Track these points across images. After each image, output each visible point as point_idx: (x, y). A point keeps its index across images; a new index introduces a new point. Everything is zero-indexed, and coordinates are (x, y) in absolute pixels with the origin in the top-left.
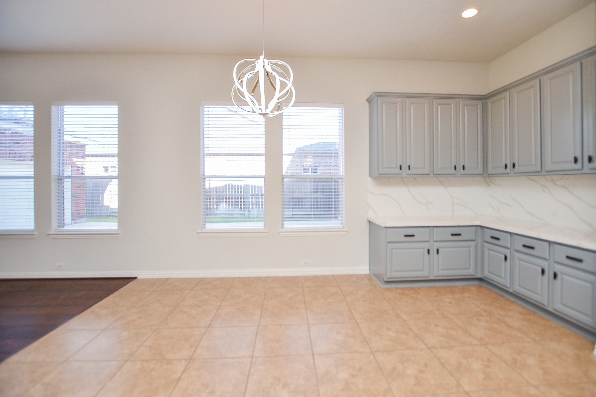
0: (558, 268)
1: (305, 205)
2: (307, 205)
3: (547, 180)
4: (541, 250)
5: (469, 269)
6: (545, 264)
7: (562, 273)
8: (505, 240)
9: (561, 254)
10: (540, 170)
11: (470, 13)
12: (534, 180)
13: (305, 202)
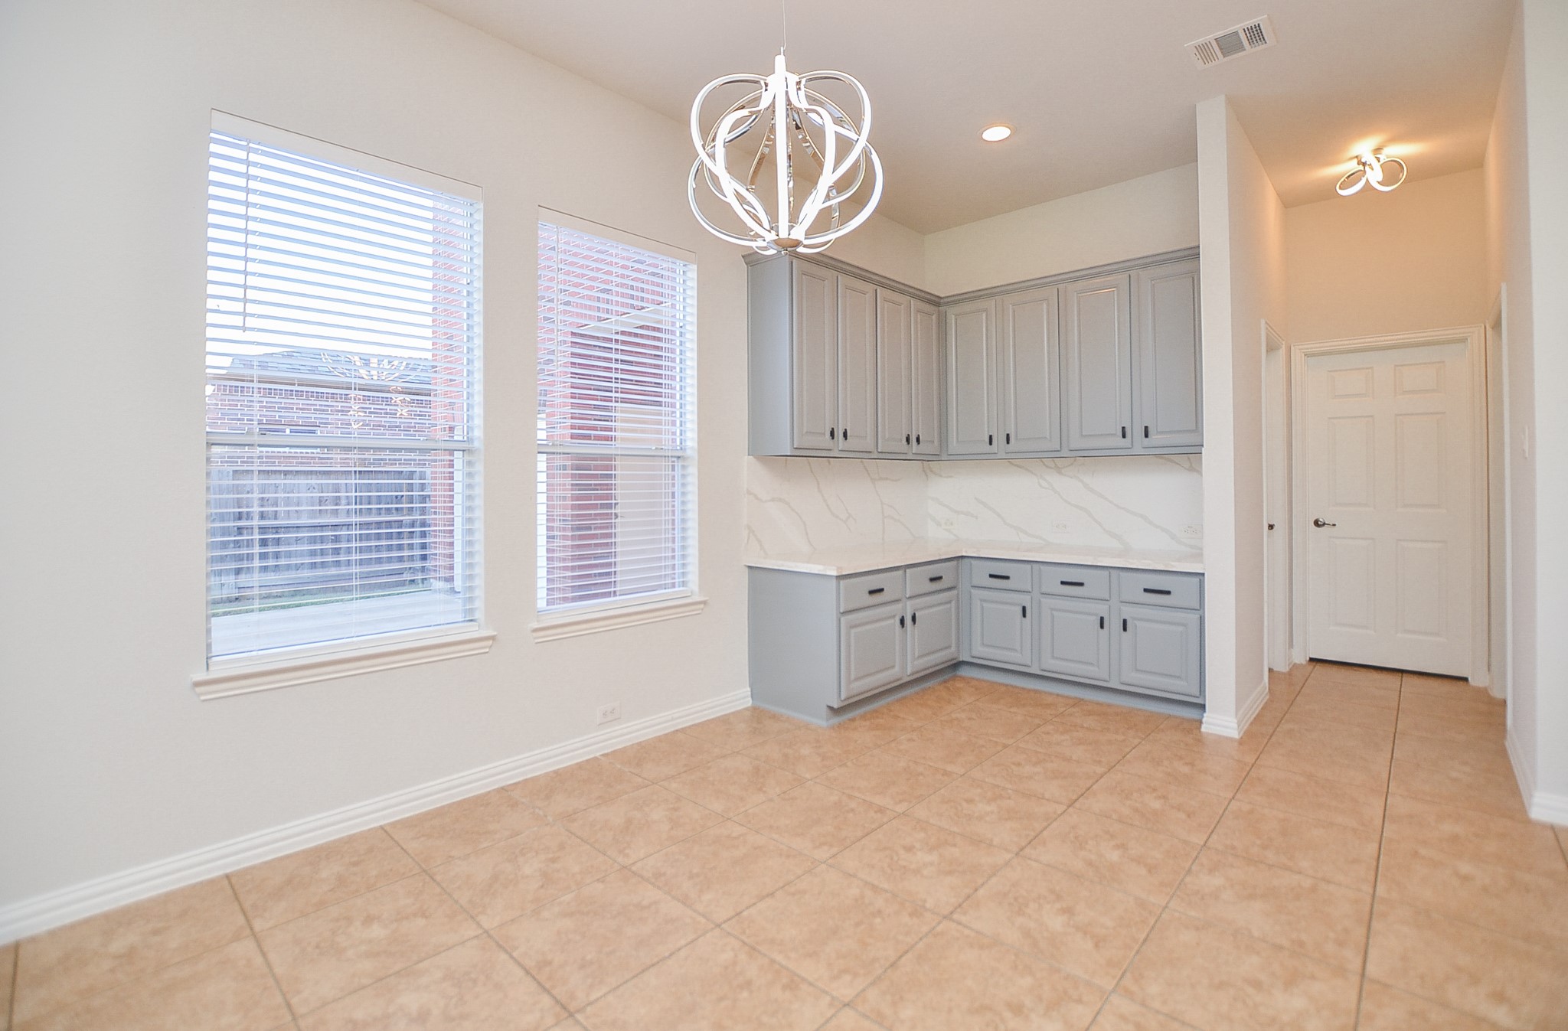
0: (1128, 612)
1: (289, 554)
2: (296, 554)
3: (1047, 467)
4: (1095, 584)
5: (949, 647)
6: (1102, 609)
7: (1134, 619)
8: (1020, 578)
9: (1133, 587)
10: (1059, 449)
11: (996, 134)
12: (1020, 467)
13: (288, 542)
